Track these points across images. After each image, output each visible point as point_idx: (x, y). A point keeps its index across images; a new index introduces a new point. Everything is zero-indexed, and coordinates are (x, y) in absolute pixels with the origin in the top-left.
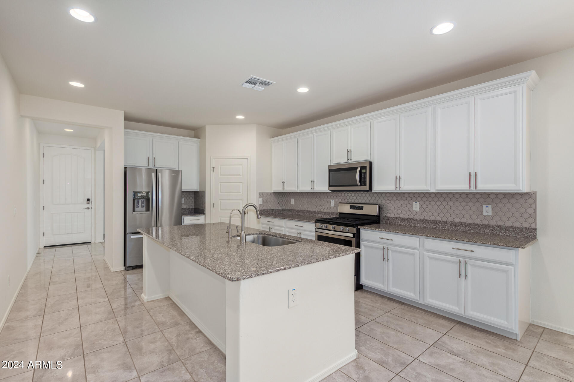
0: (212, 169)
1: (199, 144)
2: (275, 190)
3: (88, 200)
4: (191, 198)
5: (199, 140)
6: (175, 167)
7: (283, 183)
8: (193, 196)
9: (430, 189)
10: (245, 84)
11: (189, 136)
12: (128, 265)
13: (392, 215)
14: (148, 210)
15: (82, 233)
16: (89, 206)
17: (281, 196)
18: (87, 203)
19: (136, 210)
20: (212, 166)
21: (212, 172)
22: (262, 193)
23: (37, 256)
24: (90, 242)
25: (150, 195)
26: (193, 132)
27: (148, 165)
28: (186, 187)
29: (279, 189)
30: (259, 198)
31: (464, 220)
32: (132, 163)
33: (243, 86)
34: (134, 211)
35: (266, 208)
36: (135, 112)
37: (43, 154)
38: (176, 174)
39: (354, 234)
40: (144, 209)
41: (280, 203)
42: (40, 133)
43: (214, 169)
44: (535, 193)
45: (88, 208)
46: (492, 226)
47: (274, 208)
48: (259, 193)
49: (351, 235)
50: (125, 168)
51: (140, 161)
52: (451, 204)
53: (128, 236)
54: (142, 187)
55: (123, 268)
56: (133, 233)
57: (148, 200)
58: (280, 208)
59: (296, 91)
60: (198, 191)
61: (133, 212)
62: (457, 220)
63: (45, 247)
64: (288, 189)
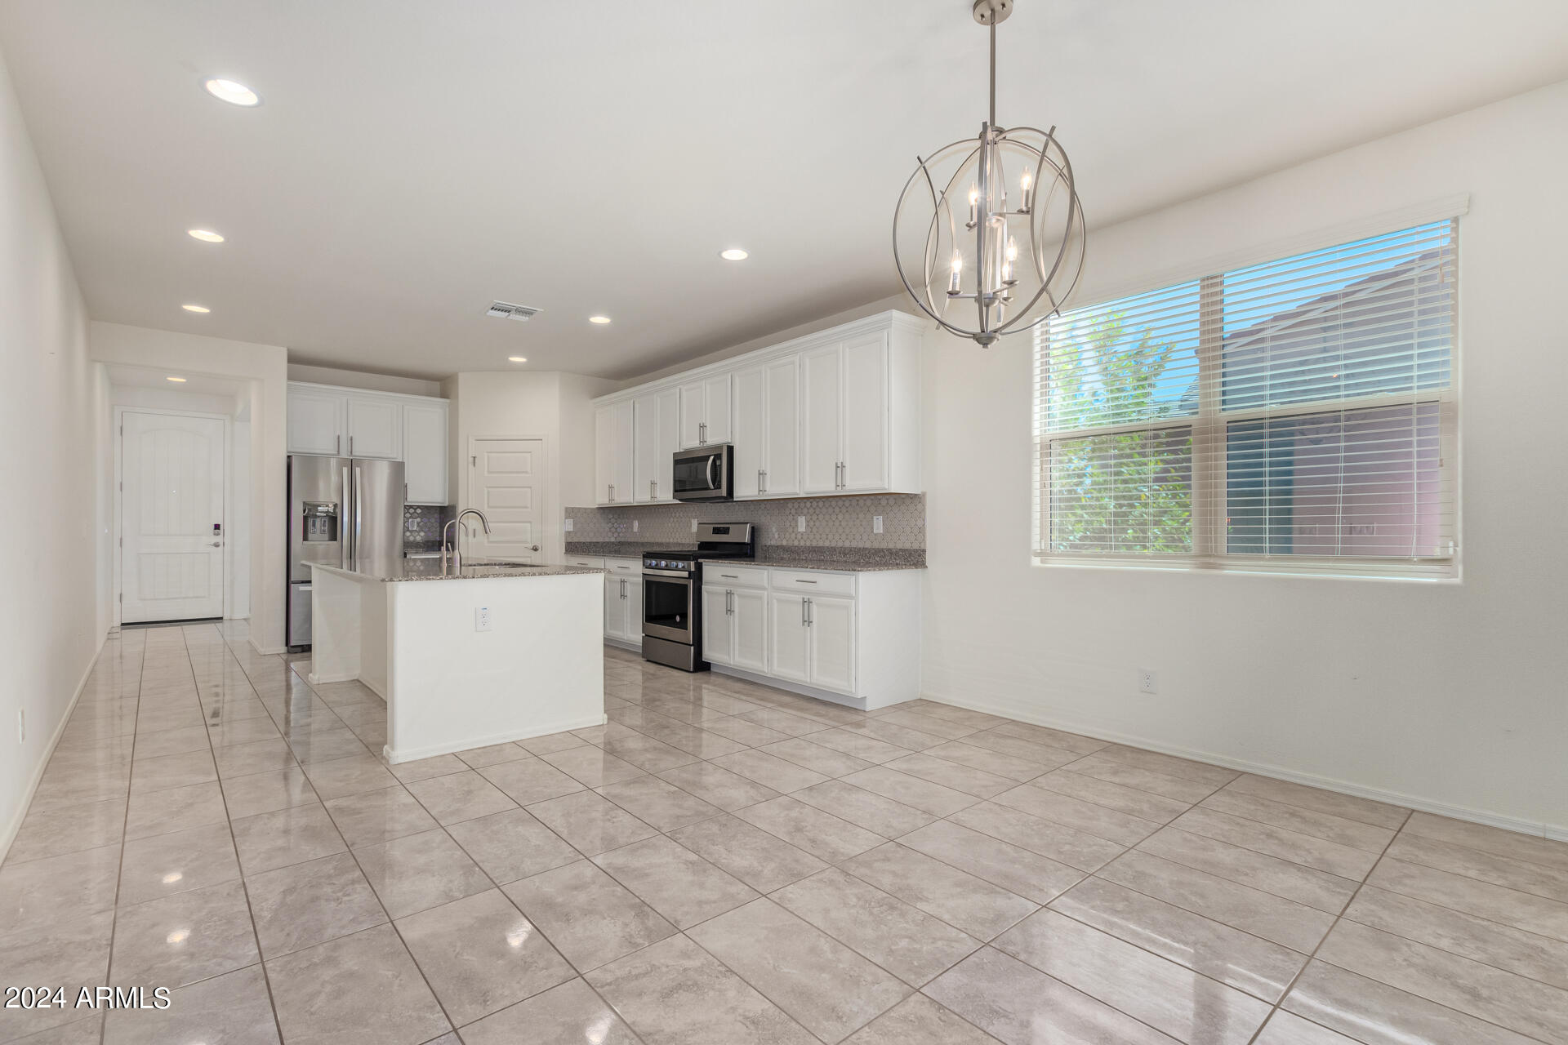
0: (471, 460)
1: (447, 409)
2: (601, 503)
3: (217, 527)
4: (433, 520)
5: (448, 401)
6: (395, 456)
7: (611, 487)
8: (437, 516)
9: (798, 492)
10: (491, 311)
11: (430, 394)
12: (293, 643)
13: (773, 543)
14: (333, 537)
15: (204, 597)
16: (219, 539)
17: (616, 516)
18: (215, 534)
19: (310, 539)
20: (471, 454)
21: (471, 466)
22: (573, 508)
23: (108, 639)
24: (222, 618)
25: (338, 510)
26: (437, 385)
27: (338, 451)
28: (416, 497)
29: (602, 500)
30: (566, 518)
31: (854, 544)
32: (303, 446)
33: (488, 314)
34: (305, 538)
35: (582, 540)
36: (312, 346)
37: (121, 428)
38: (398, 469)
39: (690, 573)
40: (326, 536)
41: (613, 530)
42: (116, 385)
43: (474, 460)
44: (924, 494)
45: (217, 545)
46: (882, 550)
47: (601, 540)
48: (566, 508)
49: (685, 574)
50: (289, 457)
51: (322, 443)
52: (840, 517)
53: (292, 585)
54: (327, 495)
55: (283, 649)
56: (303, 582)
57: (333, 520)
58: (613, 540)
59: (589, 320)
60: (446, 505)
61: (304, 540)
62: (847, 544)
63: (123, 624)
64: (623, 498)
